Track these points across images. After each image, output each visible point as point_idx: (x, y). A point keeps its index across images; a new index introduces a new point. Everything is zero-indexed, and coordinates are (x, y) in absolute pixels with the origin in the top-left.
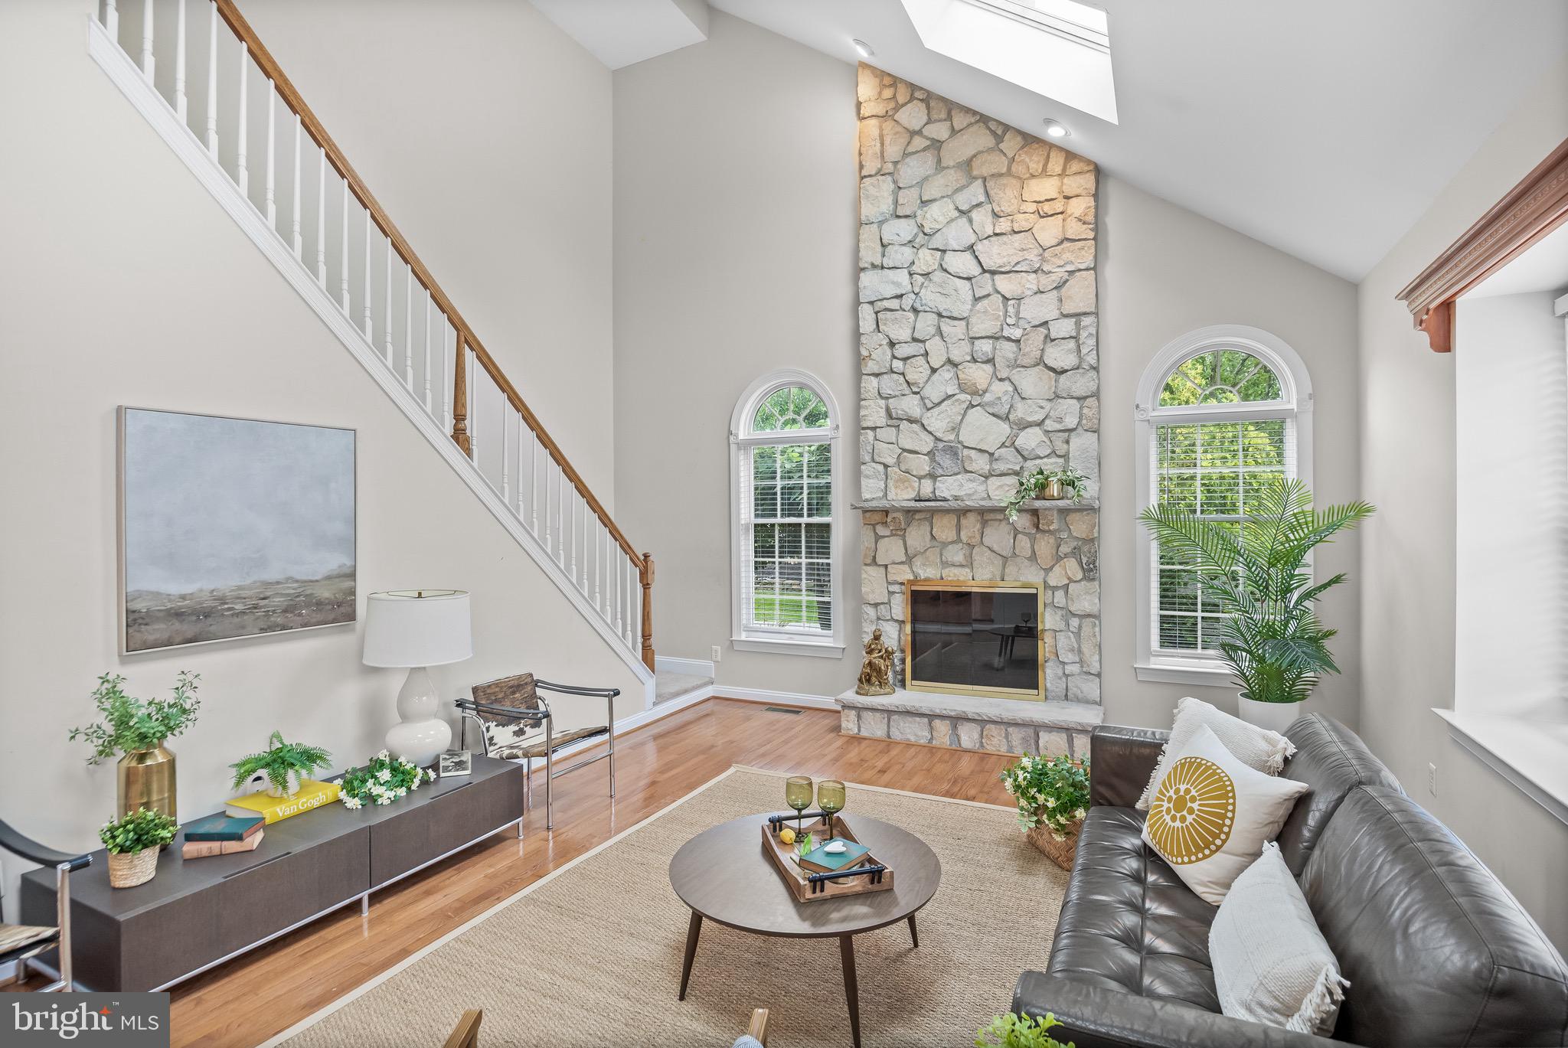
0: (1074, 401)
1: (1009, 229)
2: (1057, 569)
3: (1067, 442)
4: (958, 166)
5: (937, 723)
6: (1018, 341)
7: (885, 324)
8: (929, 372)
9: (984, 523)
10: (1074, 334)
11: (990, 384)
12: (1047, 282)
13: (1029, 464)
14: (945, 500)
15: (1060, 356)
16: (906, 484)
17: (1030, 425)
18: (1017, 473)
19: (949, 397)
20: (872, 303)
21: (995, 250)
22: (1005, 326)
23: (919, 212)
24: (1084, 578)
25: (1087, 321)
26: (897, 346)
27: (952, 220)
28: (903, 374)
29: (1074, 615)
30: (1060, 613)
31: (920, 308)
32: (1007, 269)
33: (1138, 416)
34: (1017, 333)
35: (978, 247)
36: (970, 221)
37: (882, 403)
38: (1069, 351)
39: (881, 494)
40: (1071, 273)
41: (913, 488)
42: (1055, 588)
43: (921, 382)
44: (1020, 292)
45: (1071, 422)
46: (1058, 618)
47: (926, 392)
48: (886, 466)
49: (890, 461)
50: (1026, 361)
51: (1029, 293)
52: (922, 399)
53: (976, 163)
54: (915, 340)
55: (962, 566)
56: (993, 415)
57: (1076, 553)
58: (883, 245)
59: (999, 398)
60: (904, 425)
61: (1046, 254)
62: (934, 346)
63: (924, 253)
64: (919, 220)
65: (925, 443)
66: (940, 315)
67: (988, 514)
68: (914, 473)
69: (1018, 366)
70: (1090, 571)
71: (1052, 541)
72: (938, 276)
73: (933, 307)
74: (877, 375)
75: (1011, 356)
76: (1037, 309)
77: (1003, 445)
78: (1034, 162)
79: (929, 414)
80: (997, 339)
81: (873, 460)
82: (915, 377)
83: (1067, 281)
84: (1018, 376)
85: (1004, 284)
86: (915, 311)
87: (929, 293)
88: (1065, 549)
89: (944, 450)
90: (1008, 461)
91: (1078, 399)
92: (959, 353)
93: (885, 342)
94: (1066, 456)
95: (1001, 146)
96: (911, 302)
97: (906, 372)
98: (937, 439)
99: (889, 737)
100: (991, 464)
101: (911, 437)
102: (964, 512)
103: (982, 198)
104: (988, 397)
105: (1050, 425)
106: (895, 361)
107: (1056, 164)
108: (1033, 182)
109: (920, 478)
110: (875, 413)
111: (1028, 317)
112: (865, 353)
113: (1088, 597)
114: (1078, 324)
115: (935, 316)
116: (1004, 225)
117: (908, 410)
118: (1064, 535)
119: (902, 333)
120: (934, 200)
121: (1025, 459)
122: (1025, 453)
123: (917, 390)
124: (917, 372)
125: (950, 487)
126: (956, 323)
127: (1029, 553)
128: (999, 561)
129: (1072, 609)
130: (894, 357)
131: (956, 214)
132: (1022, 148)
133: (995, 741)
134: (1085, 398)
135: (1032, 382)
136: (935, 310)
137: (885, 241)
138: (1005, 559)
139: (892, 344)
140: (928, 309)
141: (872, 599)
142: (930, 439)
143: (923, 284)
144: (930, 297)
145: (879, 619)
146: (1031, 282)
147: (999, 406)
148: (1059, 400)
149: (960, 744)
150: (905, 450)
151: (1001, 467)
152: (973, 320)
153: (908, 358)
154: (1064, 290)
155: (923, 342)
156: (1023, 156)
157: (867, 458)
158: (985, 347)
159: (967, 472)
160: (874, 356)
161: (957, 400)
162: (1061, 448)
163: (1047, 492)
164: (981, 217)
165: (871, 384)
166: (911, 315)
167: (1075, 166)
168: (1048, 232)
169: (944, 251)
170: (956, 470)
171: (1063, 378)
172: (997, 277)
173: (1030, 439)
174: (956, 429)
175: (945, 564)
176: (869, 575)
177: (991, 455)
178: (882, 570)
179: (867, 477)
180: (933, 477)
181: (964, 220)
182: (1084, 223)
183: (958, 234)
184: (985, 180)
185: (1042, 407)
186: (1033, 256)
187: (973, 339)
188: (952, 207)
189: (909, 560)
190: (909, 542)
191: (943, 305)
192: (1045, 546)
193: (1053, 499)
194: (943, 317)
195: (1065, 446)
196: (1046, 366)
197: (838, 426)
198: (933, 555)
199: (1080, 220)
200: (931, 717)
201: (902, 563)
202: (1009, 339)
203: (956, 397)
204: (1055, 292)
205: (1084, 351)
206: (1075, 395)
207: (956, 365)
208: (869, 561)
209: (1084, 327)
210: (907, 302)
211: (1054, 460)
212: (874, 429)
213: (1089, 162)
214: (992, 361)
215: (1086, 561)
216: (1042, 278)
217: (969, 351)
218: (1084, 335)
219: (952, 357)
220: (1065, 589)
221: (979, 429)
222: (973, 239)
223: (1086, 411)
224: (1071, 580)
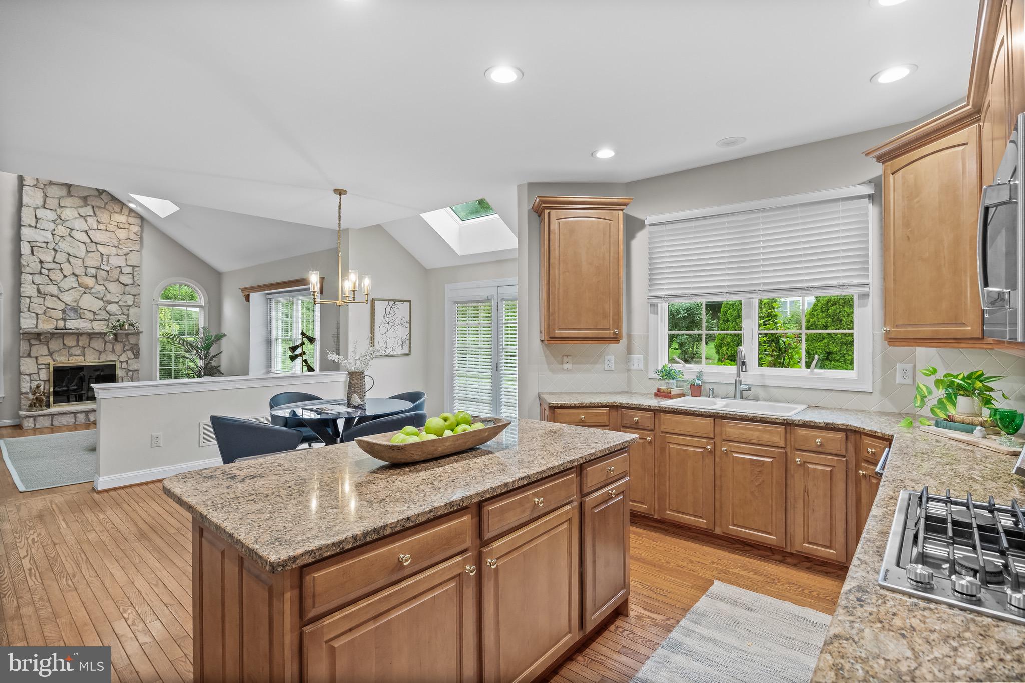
1: (104, 229)
2: (123, 355)
3: (128, 310)
4: (80, 197)
5: (79, 415)
6: (108, 271)
7: (37, 252)
8: (63, 277)
9: (90, 339)
10: (132, 273)
11: (94, 285)
12: (121, 252)
13: (112, 317)
14: (71, 329)
15: (126, 279)
16: (49, 322)
17: (113, 303)
18: (106, 320)
19: (73, 288)
20: (29, 241)
21: (98, 235)
22: (102, 264)
23: (58, 209)
24: (135, 358)
25: (136, 269)
26: (45, 263)
27: (76, 218)
28: (48, 276)
29: (130, 371)
30: (124, 370)
31: (58, 249)
32: (103, 243)
33: (154, 302)
34: (107, 268)
35: (90, 232)
36: (86, 221)
37: (35, 286)
38: (130, 278)
39: (34, 326)
40: (131, 251)
41: (53, 324)
42: (121, 362)
43: (58, 280)
44: (109, 253)
45: (130, 303)
46: (123, 372)
47: (62, 284)
48: (37, 314)
49: (39, 312)
50: (111, 279)
51: (112, 254)
52: (58, 287)
53: (89, 199)
54: (54, 262)
55: (79, 355)
56: (95, 297)
57: (131, 349)
58: (36, 217)
59: (99, 291)
60: (48, 297)
61: (120, 242)
62: (66, 267)
63: (60, 227)
64: (58, 213)
65: (62, 306)
66: (69, 254)
67: (91, 336)
68: (54, 318)
69: (107, 281)
70: (137, 355)
71: (122, 345)
72: (68, 238)
73: (65, 250)
74: (31, 274)
75: (105, 276)
76: (115, 261)
77: (100, 309)
78: (117, 208)
79: (62, 294)
80: (98, 269)
81: (29, 311)
82: (55, 278)
83: (128, 254)
84: (107, 284)
85: (100, 248)
86: (54, 249)
87: (63, 244)
88: (126, 348)
89: (71, 309)
90: (102, 315)
91: (133, 295)
92: (79, 271)
93: (38, 260)
94: (128, 315)
95: (101, 196)
96: (53, 246)
97: (50, 275)
98: (66, 304)
100: (94, 316)
101: (52, 302)
102: (81, 334)
103: (92, 213)
104: (93, 290)
105: (121, 303)
106: (43, 269)
107: (125, 211)
108: (115, 214)
109: (57, 320)
110: (29, 290)
111: (113, 263)
112: (24, 263)
113: (136, 364)
114: (133, 269)
115: (66, 254)
116: (101, 226)
117: (51, 292)
118: (127, 343)
119: (47, 258)
120: (66, 207)
121: (110, 315)
122: (110, 313)
123: (56, 283)
124: (56, 276)
125: (72, 324)
126: (78, 259)
127: (111, 350)
128: (97, 353)
129: (129, 369)
130: (42, 267)
131: (78, 216)
132: (111, 200)
134: (136, 295)
135: (113, 287)
136: (66, 252)
138: (100, 353)
139: (41, 262)
140: (62, 251)
141: (28, 372)
142: (62, 304)
143: (59, 240)
144: (63, 246)
146: (114, 251)
147: (99, 294)
148: (125, 295)
150: (48, 308)
151: (100, 317)
152: (86, 259)
153: (51, 269)
154: (128, 256)
155: (60, 264)
156: (111, 204)
157: (25, 310)
158: (93, 271)
159: (81, 318)
160: (30, 265)
161: (77, 290)
162: (126, 312)
163: (123, 328)
164: (91, 220)
165: (27, 278)
166: (52, 251)
167: (133, 214)
168: (122, 234)
169: (72, 229)
170: (76, 317)
171: (127, 287)
172: (98, 245)
173: (112, 308)
174: (77, 301)
175: (70, 355)
176: (27, 361)
177: (94, 313)
178: (34, 359)
179: (24, 318)
180: (64, 320)
181: (82, 220)
182: (136, 234)
183: (79, 224)
184: (93, 207)
185: (118, 297)
186: (115, 242)
187: (86, 267)
188: (76, 212)
189: (50, 354)
190: (50, 347)
191: (71, 251)
192: (118, 347)
193: (125, 330)
194: (71, 255)
196: (120, 282)
198: (65, 352)
199: (134, 233)
200: (75, 413)
201: (47, 355)
202: (103, 270)
203: (77, 288)
204: (124, 256)
205: (135, 279)
206: (131, 293)
207: (77, 276)
208: (26, 355)
209: (136, 271)
210: (51, 245)
211: (123, 316)
212: (30, 297)
213: (139, 214)
214: (95, 277)
215: (135, 352)
216: (119, 250)
217: (84, 271)
218: (135, 274)
219: (75, 272)
220: (127, 362)
221: (88, 302)
222: (87, 228)
223: (135, 300)
224: (129, 359)
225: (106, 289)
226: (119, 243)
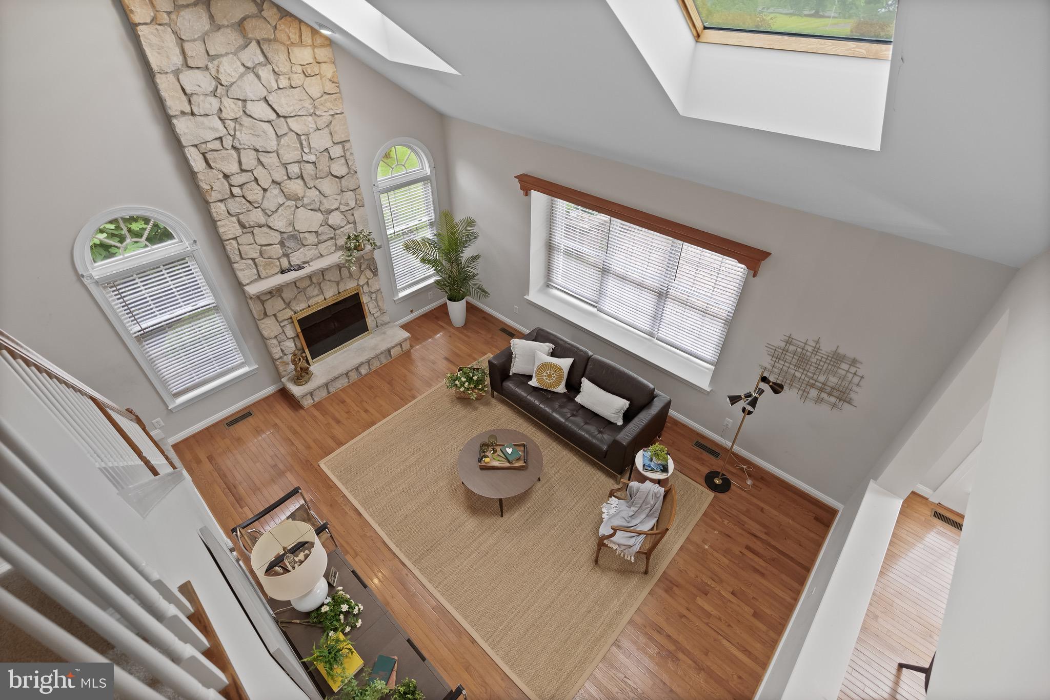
0: (351, 192)
1: (288, 85)
2: (362, 277)
3: (353, 215)
4: (231, 26)
6: (314, 163)
7: (215, 162)
8: (262, 192)
10: (343, 155)
11: (305, 192)
12: (321, 123)
13: (338, 231)
15: (339, 168)
16: (272, 265)
17: (333, 211)
18: (332, 238)
19: (281, 205)
20: (196, 146)
21: (283, 101)
22: (303, 153)
23: (210, 65)
24: (374, 275)
25: (347, 146)
26: (232, 178)
27: (242, 76)
28: (243, 197)
29: (372, 293)
30: (367, 295)
31: (240, 147)
32: (294, 114)
34: (312, 158)
35: (271, 99)
36: (258, 77)
37: (234, 219)
38: (343, 165)
39: (256, 277)
40: (333, 116)
41: (277, 266)
42: (363, 286)
43: (260, 200)
44: (307, 130)
45: (352, 204)
46: (366, 297)
47: (266, 205)
48: (253, 259)
49: (255, 255)
50: (322, 175)
51: (311, 130)
52: (262, 210)
53: (247, 26)
54: (243, 171)
55: (318, 295)
56: (311, 210)
57: (369, 267)
58: (185, 93)
59: (314, 200)
60: (256, 230)
61: (316, 103)
62: (259, 172)
63: (227, 102)
64: (214, 73)
65: (276, 238)
66: (257, 151)
68: (275, 257)
69: (317, 178)
70: (375, 273)
71: (357, 265)
72: (246, 121)
73: (250, 145)
74: (221, 201)
75: (313, 173)
76: (320, 141)
77: (321, 225)
79: (271, 219)
80: (301, 162)
81: (242, 258)
82: (255, 197)
83: (331, 122)
84: (319, 184)
85: (294, 124)
86: (234, 147)
87: (243, 134)
88: (363, 267)
89: (288, 238)
90: (327, 233)
91: (352, 190)
92: (279, 175)
93: (221, 176)
94: (354, 223)
95: (263, 14)
96: (230, 143)
97: (245, 195)
98: (281, 233)
99: (329, 393)
100: (317, 237)
101: (262, 236)
103: (262, 59)
104: (306, 201)
105: (343, 208)
106: (233, 188)
107: (306, 36)
108: (295, 49)
109: (278, 259)
110: (229, 228)
111: (316, 147)
112: (206, 187)
113: (377, 283)
114: (344, 147)
115: (253, 152)
116: (283, 82)
117: (256, 220)
118: (362, 260)
119: (233, 168)
120: (220, 56)
121: (335, 230)
122: (335, 227)
123: (258, 205)
124: (254, 193)
125: (298, 258)
126: (271, 155)
127: (348, 275)
128: (335, 285)
129: (372, 291)
130: (231, 185)
131: (242, 69)
132: (280, 19)
133: (375, 364)
134: (356, 189)
135: (327, 186)
136: (252, 147)
137: (188, 91)
138: (338, 283)
139: (226, 176)
140: (246, 147)
141: (273, 335)
142: (277, 234)
143: (235, 127)
144: (244, 137)
145: (279, 342)
146: (311, 122)
147: (314, 204)
148: (344, 193)
149: (362, 375)
150: (262, 246)
151: (324, 237)
152: (281, 152)
153: (244, 184)
154: (331, 127)
155: (252, 171)
156: (283, 27)
157: (238, 258)
158: (294, 169)
159: (305, 246)
160: (215, 188)
161: (287, 206)
162: (351, 219)
164: (265, 73)
165: (219, 210)
166: (233, 152)
167: (319, 41)
168: (314, 87)
169: (245, 101)
170: (299, 247)
171: (343, 180)
172: (289, 120)
173: (335, 219)
174: (292, 224)
175: (309, 299)
176: (267, 324)
177: (316, 232)
178: (273, 318)
179: (242, 270)
180: (286, 255)
181: (251, 76)
182: (333, 82)
183: (251, 88)
184: (259, 42)
185: (336, 199)
186: (307, 104)
187: (285, 165)
188: (239, 64)
189: (288, 305)
190: (284, 295)
191: (257, 143)
192: (355, 269)
193: (362, 249)
194: (260, 151)
195: (353, 217)
196: (332, 175)
197: (195, 242)
198: (301, 297)
199: (331, 81)
200: (348, 373)
201: (285, 308)
202: (308, 162)
203: (285, 205)
204: (327, 129)
205: (350, 164)
206: (351, 189)
207: (279, 184)
208: (262, 317)
209: (347, 150)
210: (228, 142)
211: (351, 228)
212: (235, 238)
214: (301, 177)
215: (373, 269)
216: (318, 119)
217: (285, 173)
218: (348, 154)
219: (276, 179)
220: (367, 283)
221: (307, 220)
222: (265, 93)
223: (357, 196)
224: (368, 279)
225: (320, 192)
226: (315, 107)
